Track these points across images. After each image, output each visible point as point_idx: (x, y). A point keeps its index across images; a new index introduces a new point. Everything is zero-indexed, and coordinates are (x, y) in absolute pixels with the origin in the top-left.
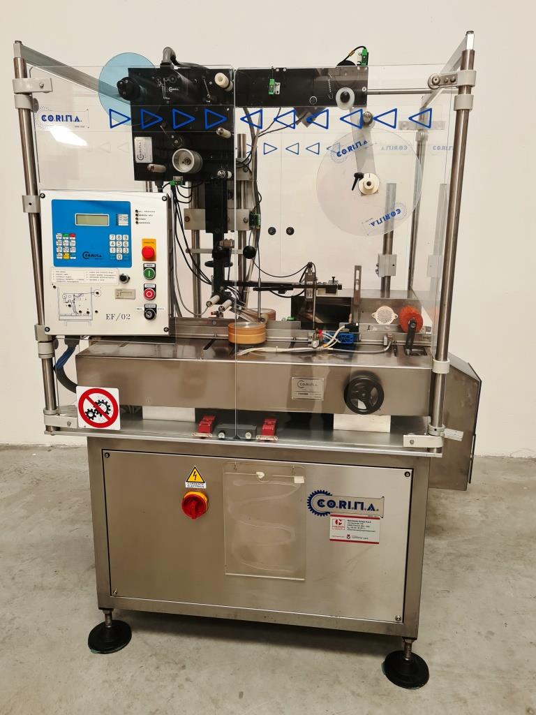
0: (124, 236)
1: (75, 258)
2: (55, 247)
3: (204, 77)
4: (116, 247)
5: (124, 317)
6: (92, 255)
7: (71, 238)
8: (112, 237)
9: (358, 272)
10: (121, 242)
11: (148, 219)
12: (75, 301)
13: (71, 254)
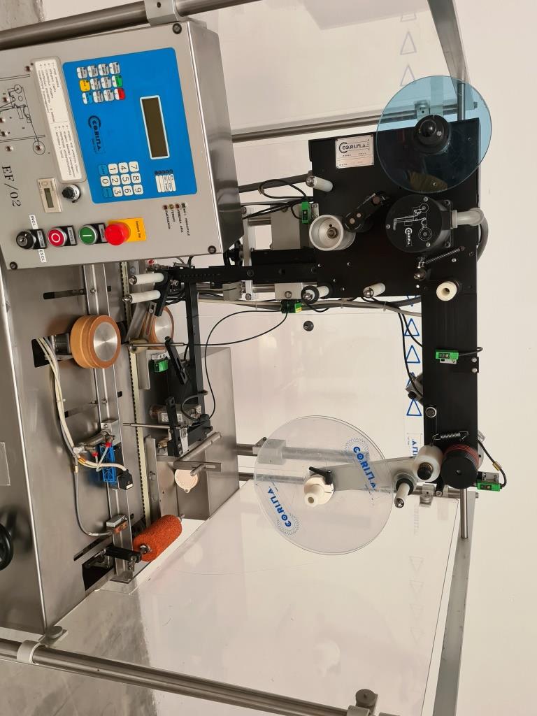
0: (141, 186)
1: (85, 102)
2: (95, 62)
3: (463, 248)
4: (119, 174)
5: (14, 196)
6: (97, 133)
7: (116, 91)
8: (134, 165)
9: (214, 467)
10: (129, 182)
11: (175, 225)
12: (15, 109)
13: (90, 93)
